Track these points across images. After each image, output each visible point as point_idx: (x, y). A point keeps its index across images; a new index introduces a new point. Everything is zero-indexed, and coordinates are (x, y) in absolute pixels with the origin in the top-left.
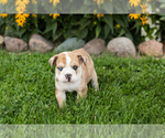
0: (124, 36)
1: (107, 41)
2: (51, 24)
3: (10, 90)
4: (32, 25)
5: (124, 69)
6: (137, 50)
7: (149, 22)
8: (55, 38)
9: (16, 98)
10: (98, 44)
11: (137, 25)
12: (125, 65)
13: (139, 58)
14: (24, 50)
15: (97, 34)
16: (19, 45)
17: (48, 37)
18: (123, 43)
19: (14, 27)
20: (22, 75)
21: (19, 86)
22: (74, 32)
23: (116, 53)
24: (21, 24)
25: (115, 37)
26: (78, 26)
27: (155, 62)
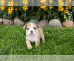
0: (56, 18)
1: (49, 21)
2: (24, 13)
3: (5, 42)
4: (15, 14)
5: (56, 33)
6: (62, 25)
7: (67, 12)
8: (26, 19)
9: (8, 46)
10: (45, 22)
11: (62, 14)
12: (57, 31)
13: (63, 28)
14: (11, 25)
15: (44, 18)
16: (9, 22)
17: (22, 19)
18: (56, 22)
19: (7, 15)
20: (10, 36)
21: (9, 40)
22: (34, 17)
23: (53, 26)
24: (10, 13)
25: (52, 19)
26: (36, 14)
27: (70, 30)
